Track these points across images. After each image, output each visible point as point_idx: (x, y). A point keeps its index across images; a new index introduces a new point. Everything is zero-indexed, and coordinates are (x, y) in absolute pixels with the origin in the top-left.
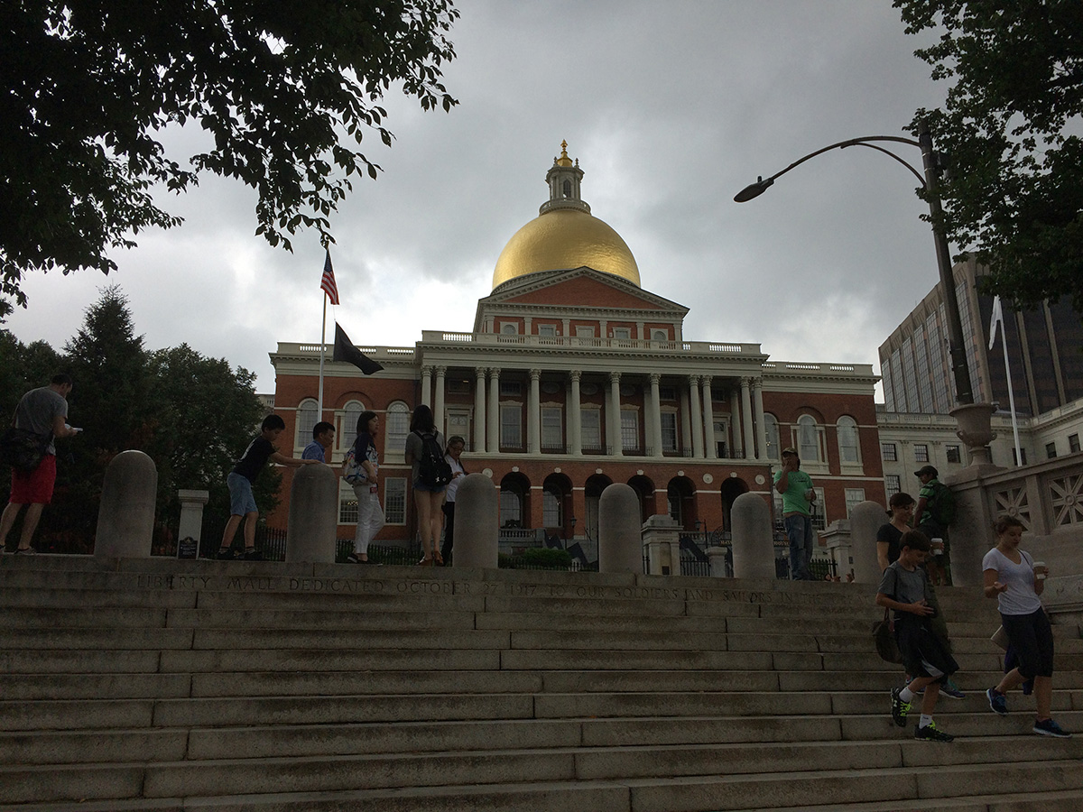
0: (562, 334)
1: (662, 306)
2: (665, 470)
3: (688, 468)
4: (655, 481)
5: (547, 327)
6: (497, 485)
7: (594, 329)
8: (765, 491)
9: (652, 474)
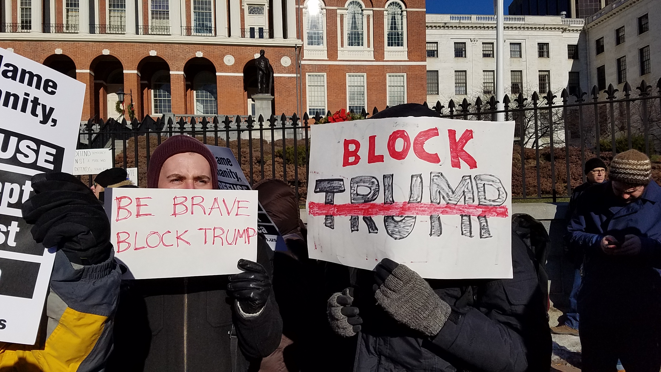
2: (181, 51)
3: (207, 49)
4: (170, 63)
8: (291, 73)
9: (166, 55)
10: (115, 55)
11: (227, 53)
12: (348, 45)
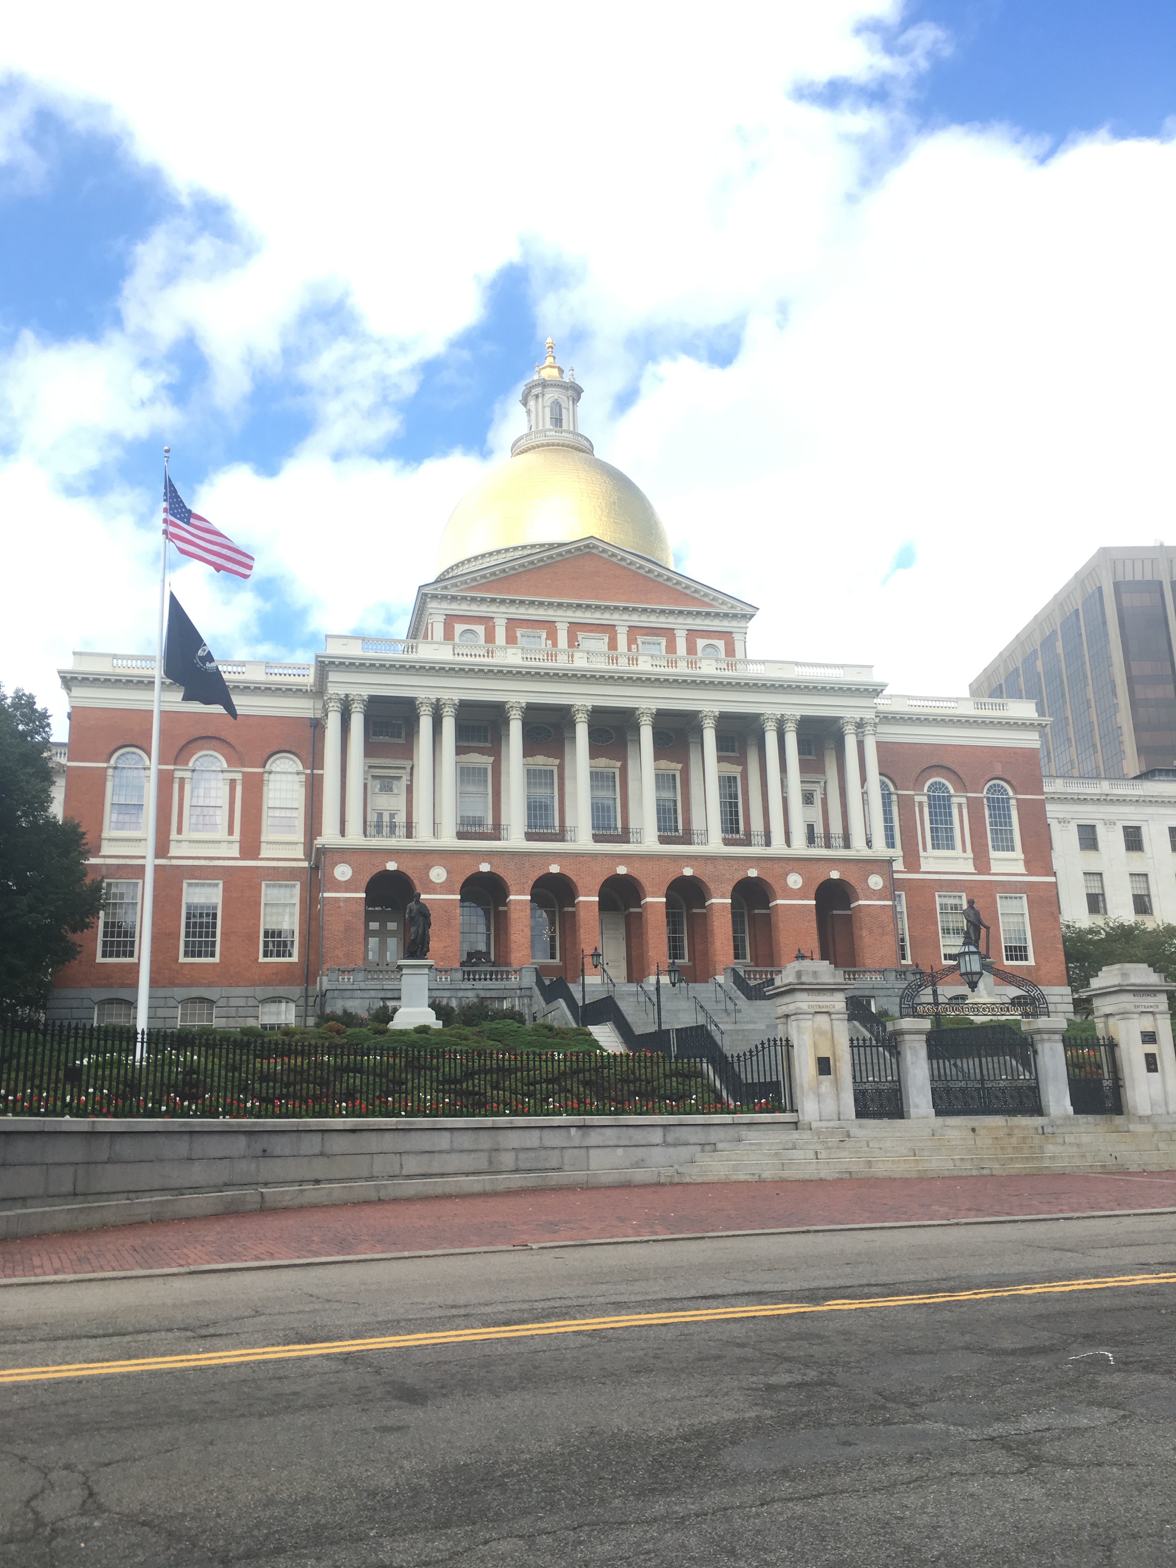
0: (555, 645)
1: (714, 603)
2: (727, 868)
3: (763, 865)
4: (712, 886)
5: (531, 634)
6: (454, 894)
7: (606, 640)
8: (883, 900)
9: (706, 874)
10: (635, 874)
11: (793, 871)
12: (933, 848)
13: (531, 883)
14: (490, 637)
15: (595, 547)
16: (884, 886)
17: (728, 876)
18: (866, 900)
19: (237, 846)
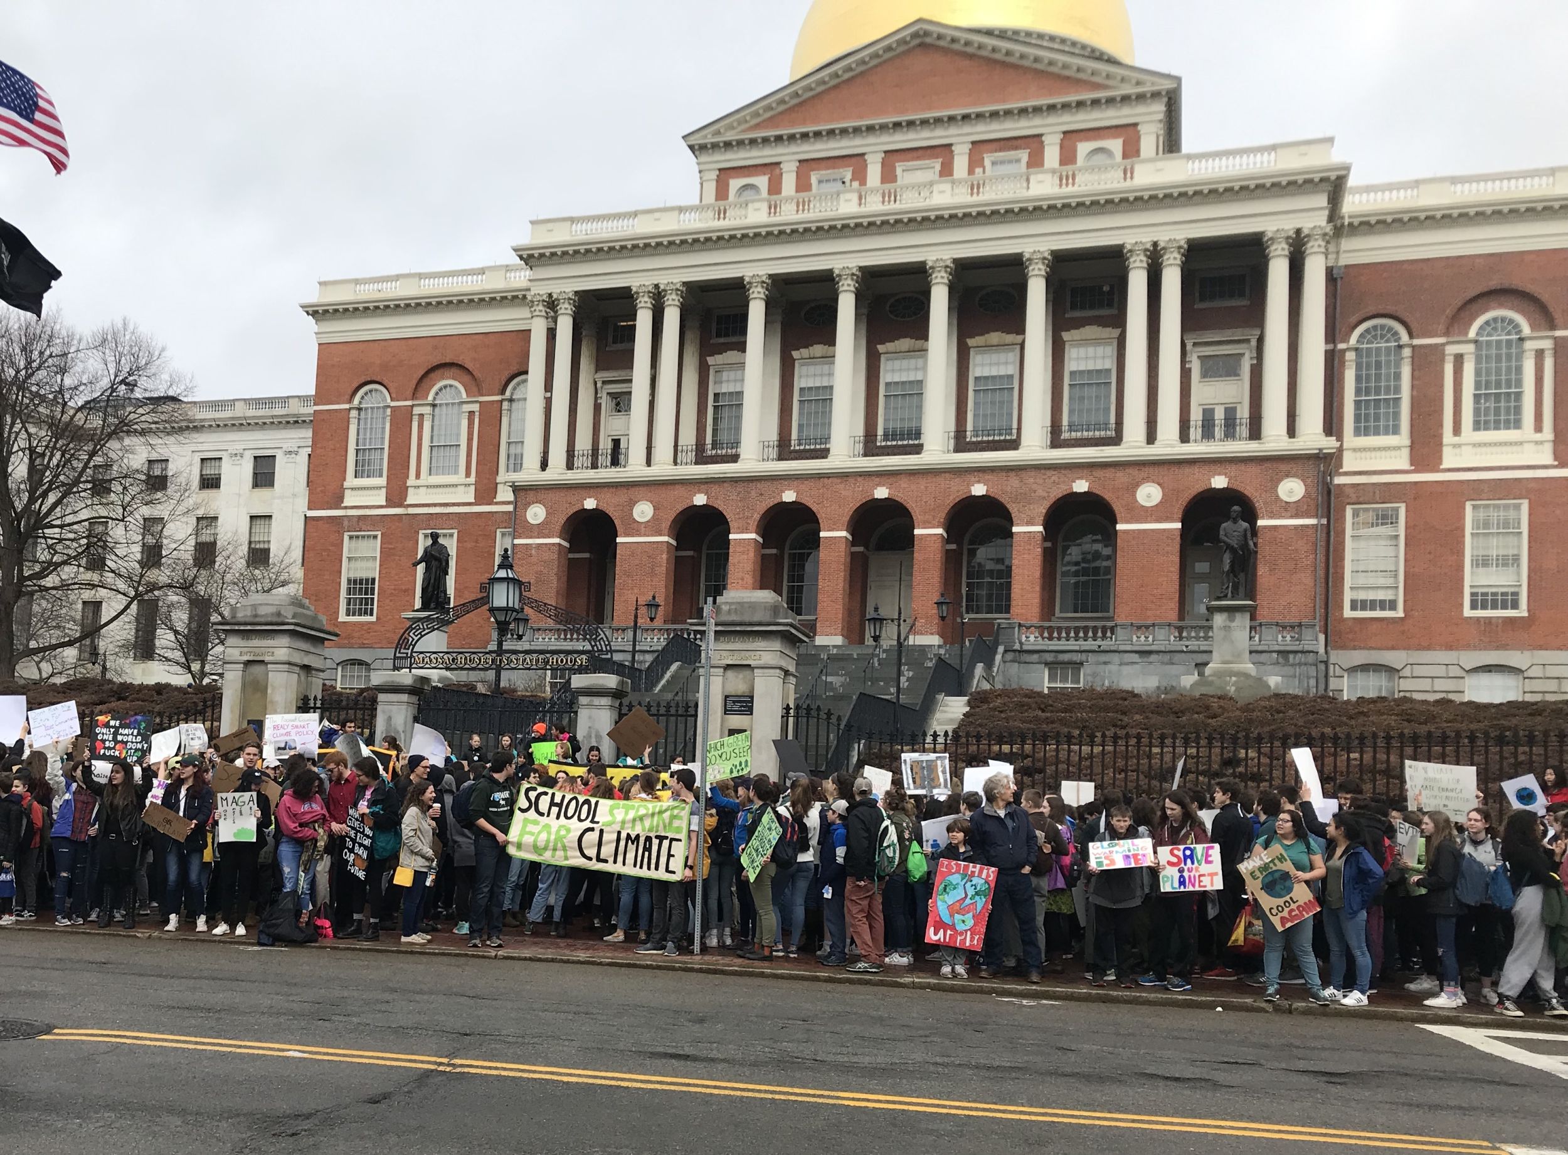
0: (862, 184)
1: (1110, 83)
2: (1041, 481)
3: (1099, 473)
4: (1013, 509)
5: (832, 178)
6: (661, 535)
7: (938, 167)
8: (1302, 517)
9: (1005, 490)
10: (900, 497)
11: (1145, 481)
12: (1477, 426)
13: (757, 517)
14: (775, 188)
15: (927, 34)
16: (1307, 495)
17: (1041, 492)
18: (1271, 518)
19: (473, 488)
